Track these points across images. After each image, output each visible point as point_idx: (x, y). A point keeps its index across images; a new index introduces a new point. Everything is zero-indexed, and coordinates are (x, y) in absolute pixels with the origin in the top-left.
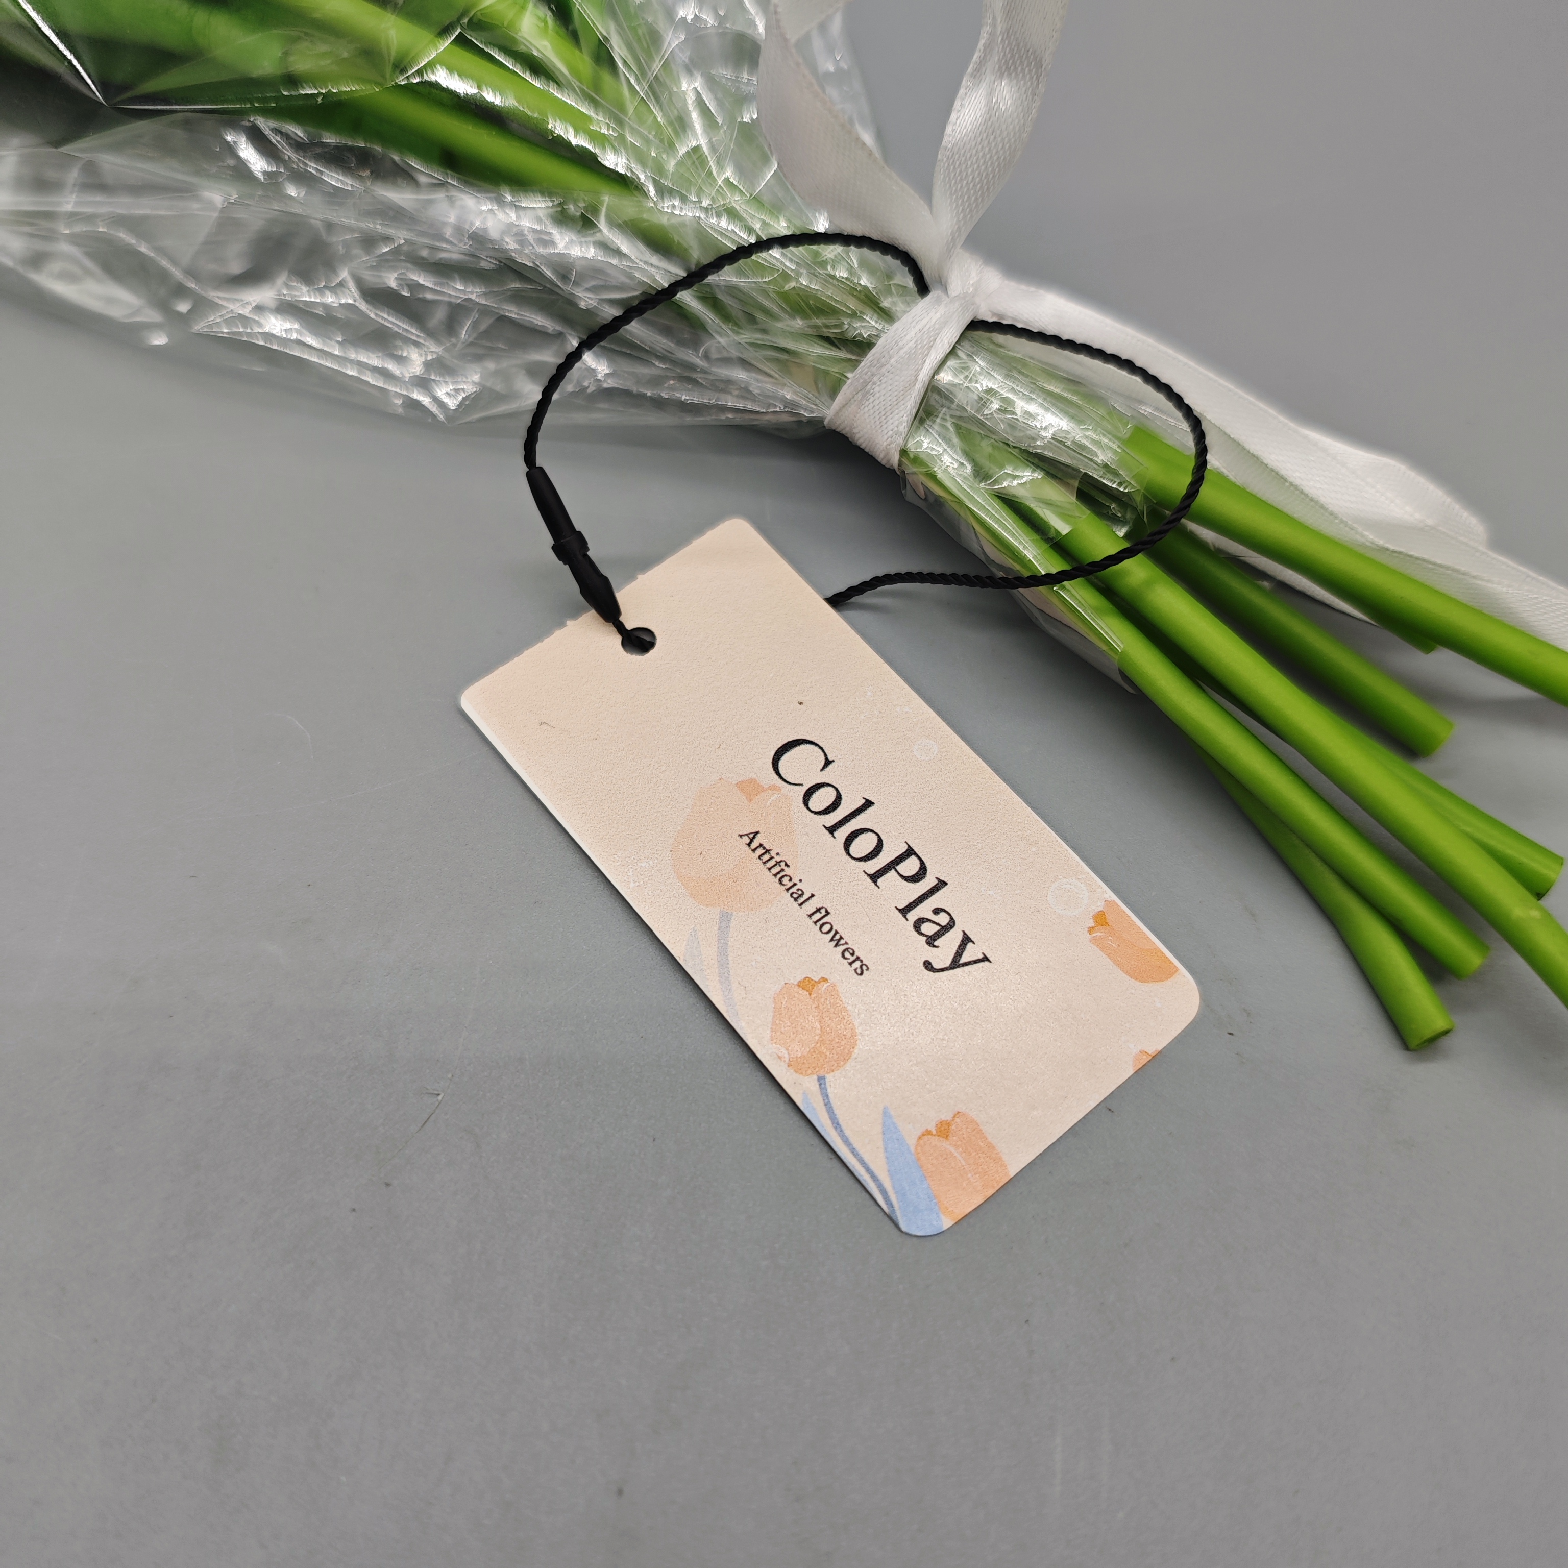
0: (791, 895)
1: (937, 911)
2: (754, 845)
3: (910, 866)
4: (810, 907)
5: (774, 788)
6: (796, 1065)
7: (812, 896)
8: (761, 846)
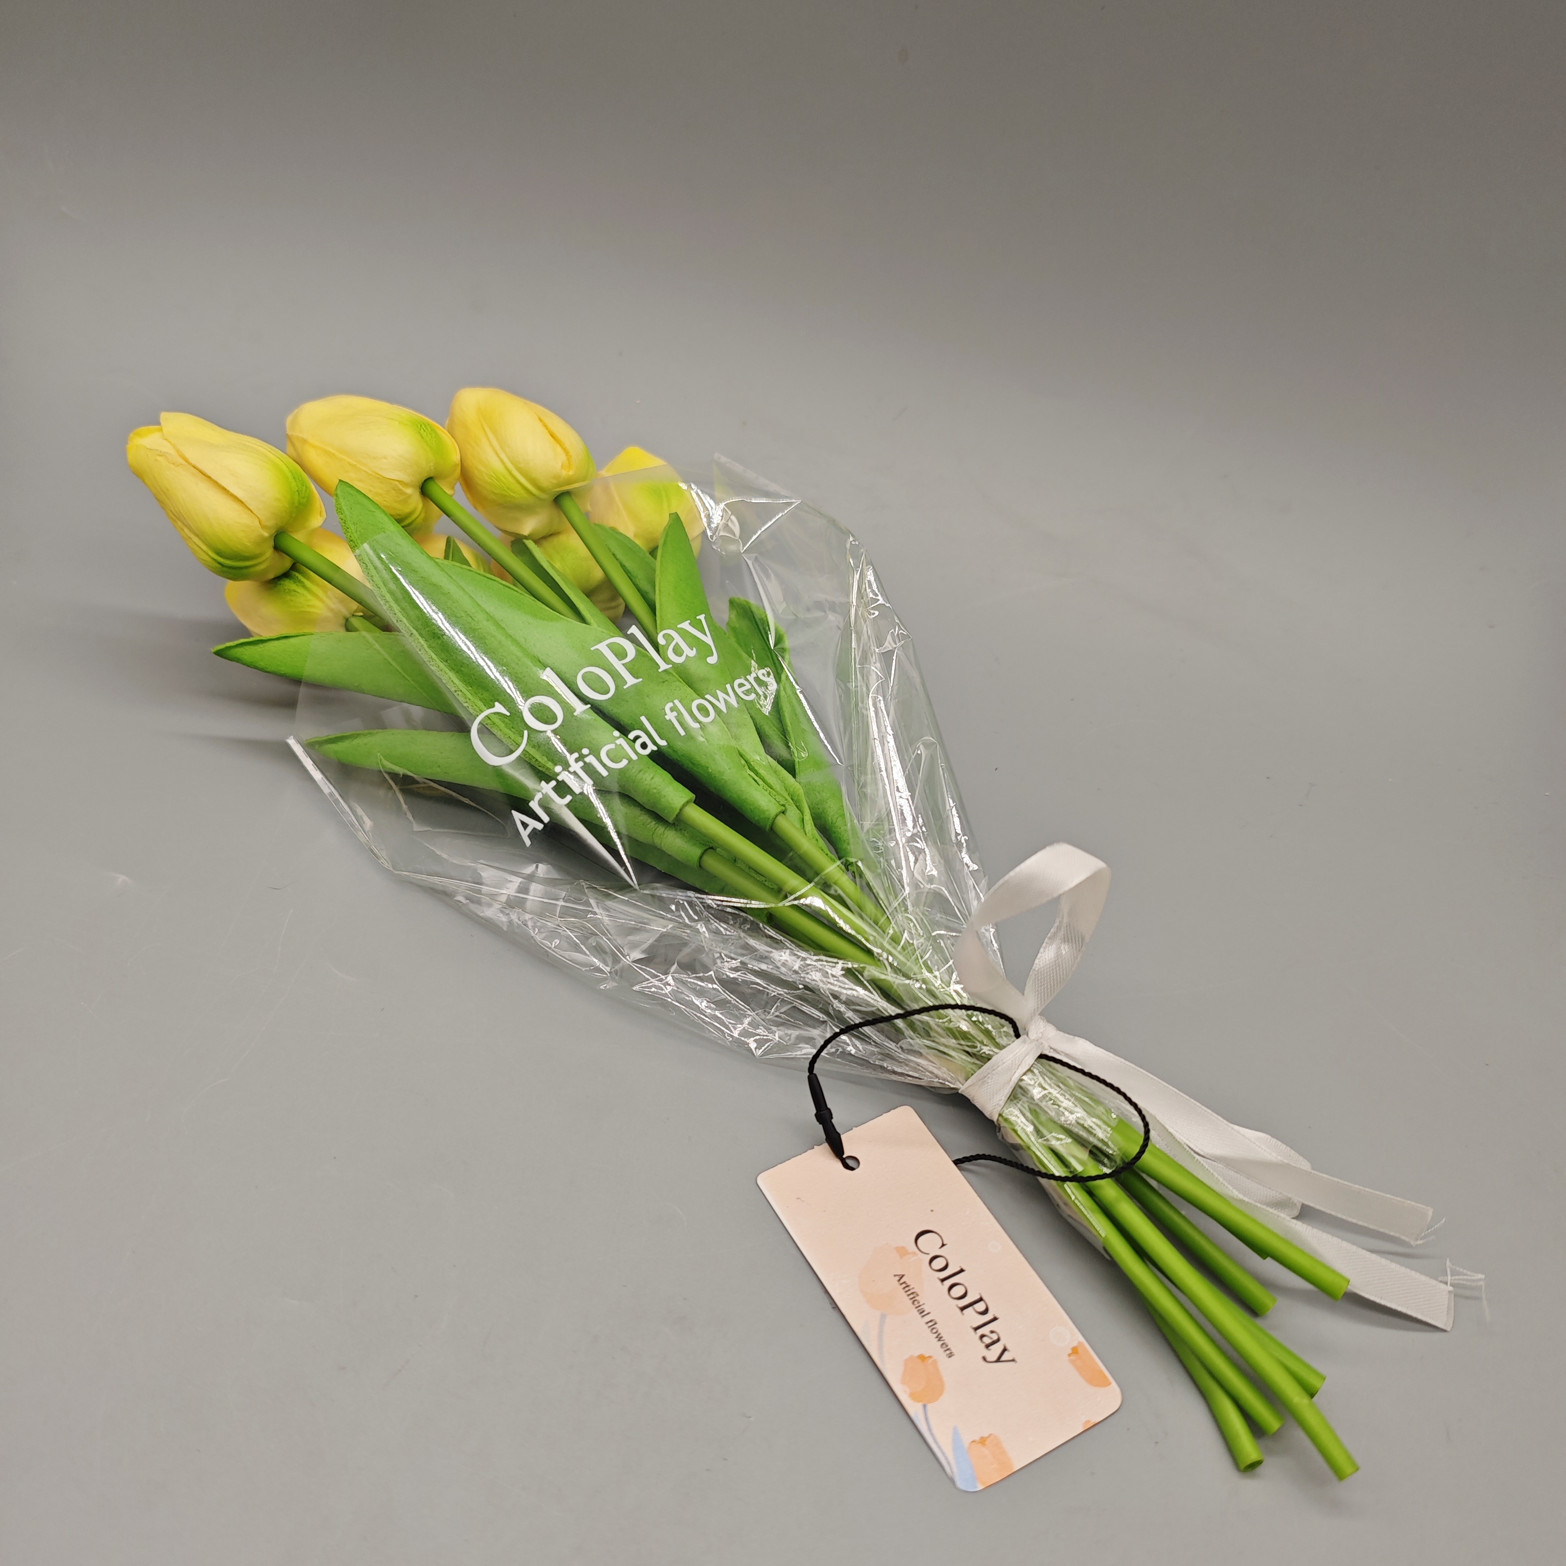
0: (918, 1311)
1: (992, 1332)
2: (902, 1281)
3: (980, 1307)
4: (927, 1319)
5: (914, 1253)
6: (914, 1396)
7: (928, 1313)
8: (904, 1283)
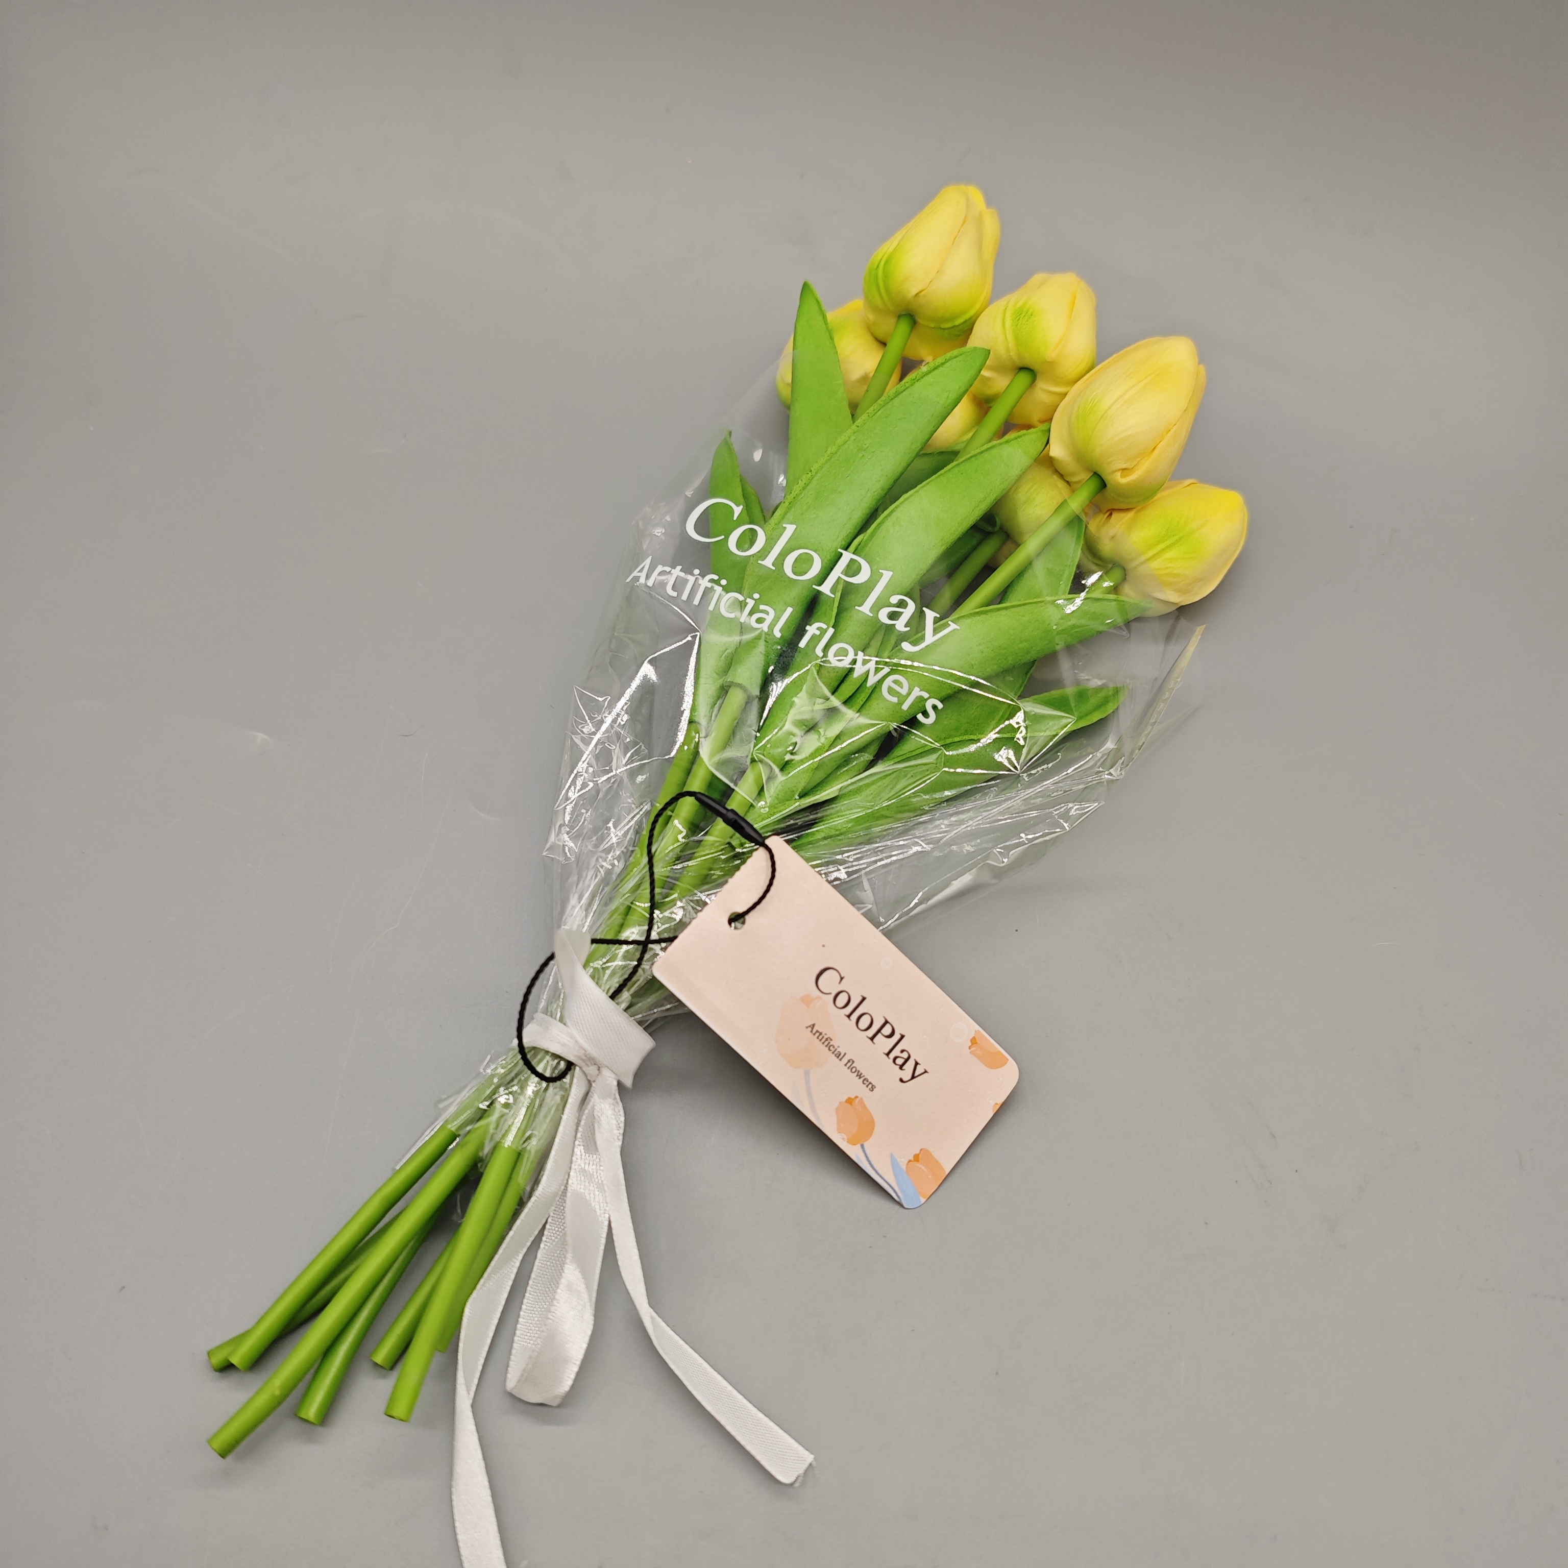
0: (835, 1055)
1: (902, 1051)
2: (814, 1031)
3: (887, 1030)
4: (845, 1060)
5: (819, 998)
6: (851, 1141)
7: (845, 1054)
8: (817, 1031)
